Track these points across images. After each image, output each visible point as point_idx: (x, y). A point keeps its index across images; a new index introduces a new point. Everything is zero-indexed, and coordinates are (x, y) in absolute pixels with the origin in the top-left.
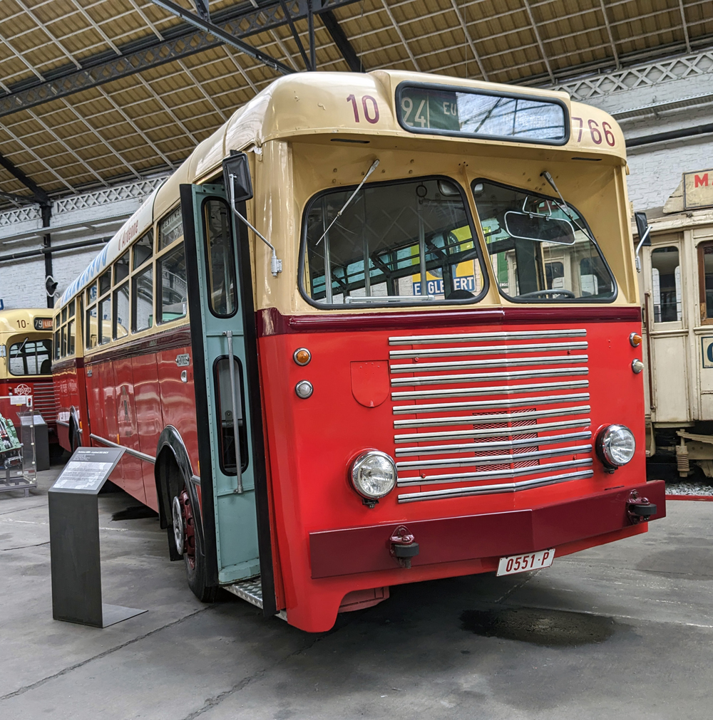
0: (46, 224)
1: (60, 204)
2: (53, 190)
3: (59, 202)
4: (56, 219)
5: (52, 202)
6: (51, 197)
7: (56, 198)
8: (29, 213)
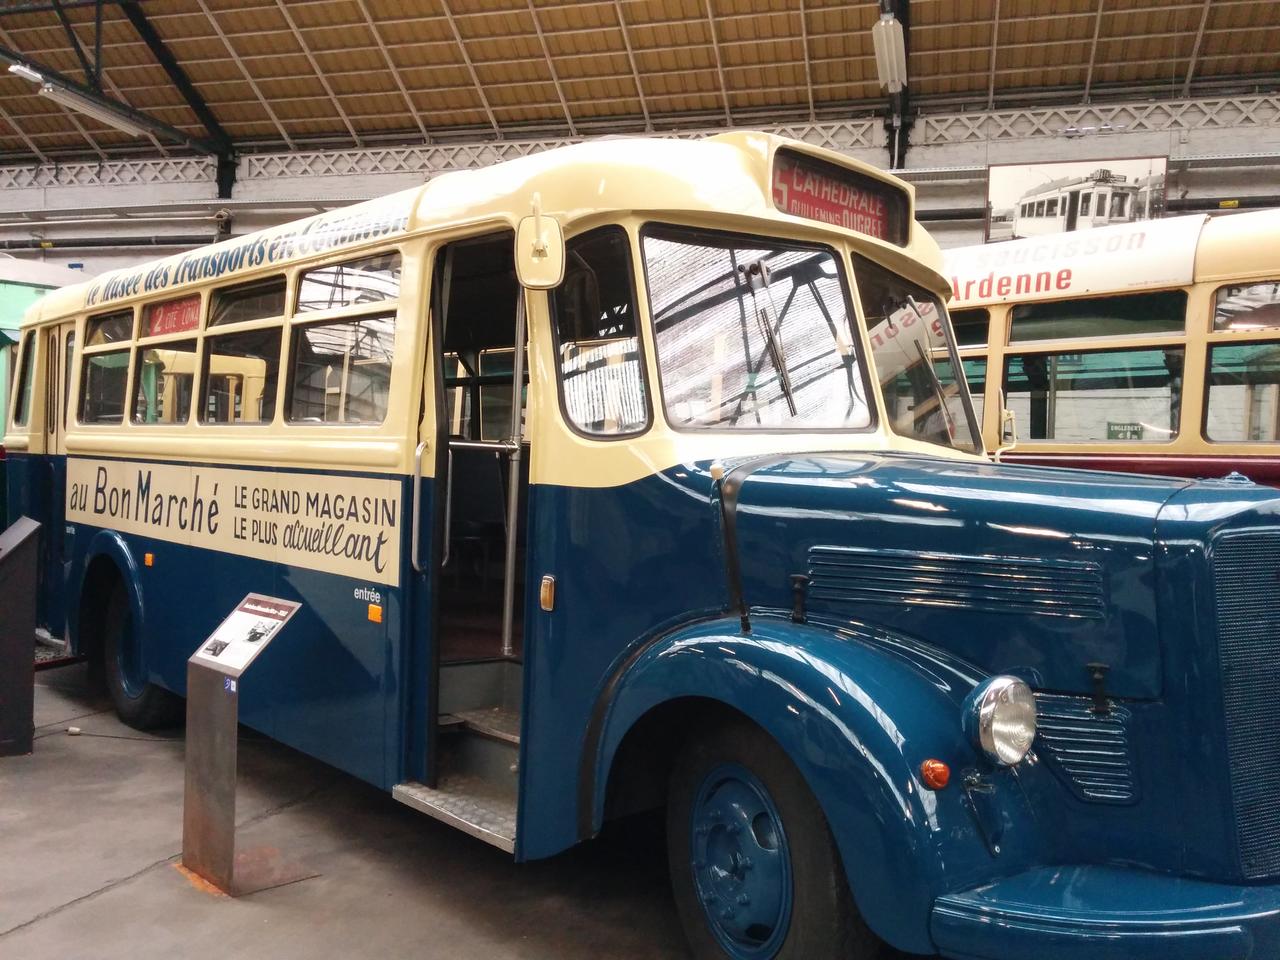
0: (225, 191)
1: (255, 162)
2: (246, 136)
3: (253, 158)
4: (245, 186)
5: (239, 157)
6: (238, 148)
7: (250, 151)
8: (185, 168)
